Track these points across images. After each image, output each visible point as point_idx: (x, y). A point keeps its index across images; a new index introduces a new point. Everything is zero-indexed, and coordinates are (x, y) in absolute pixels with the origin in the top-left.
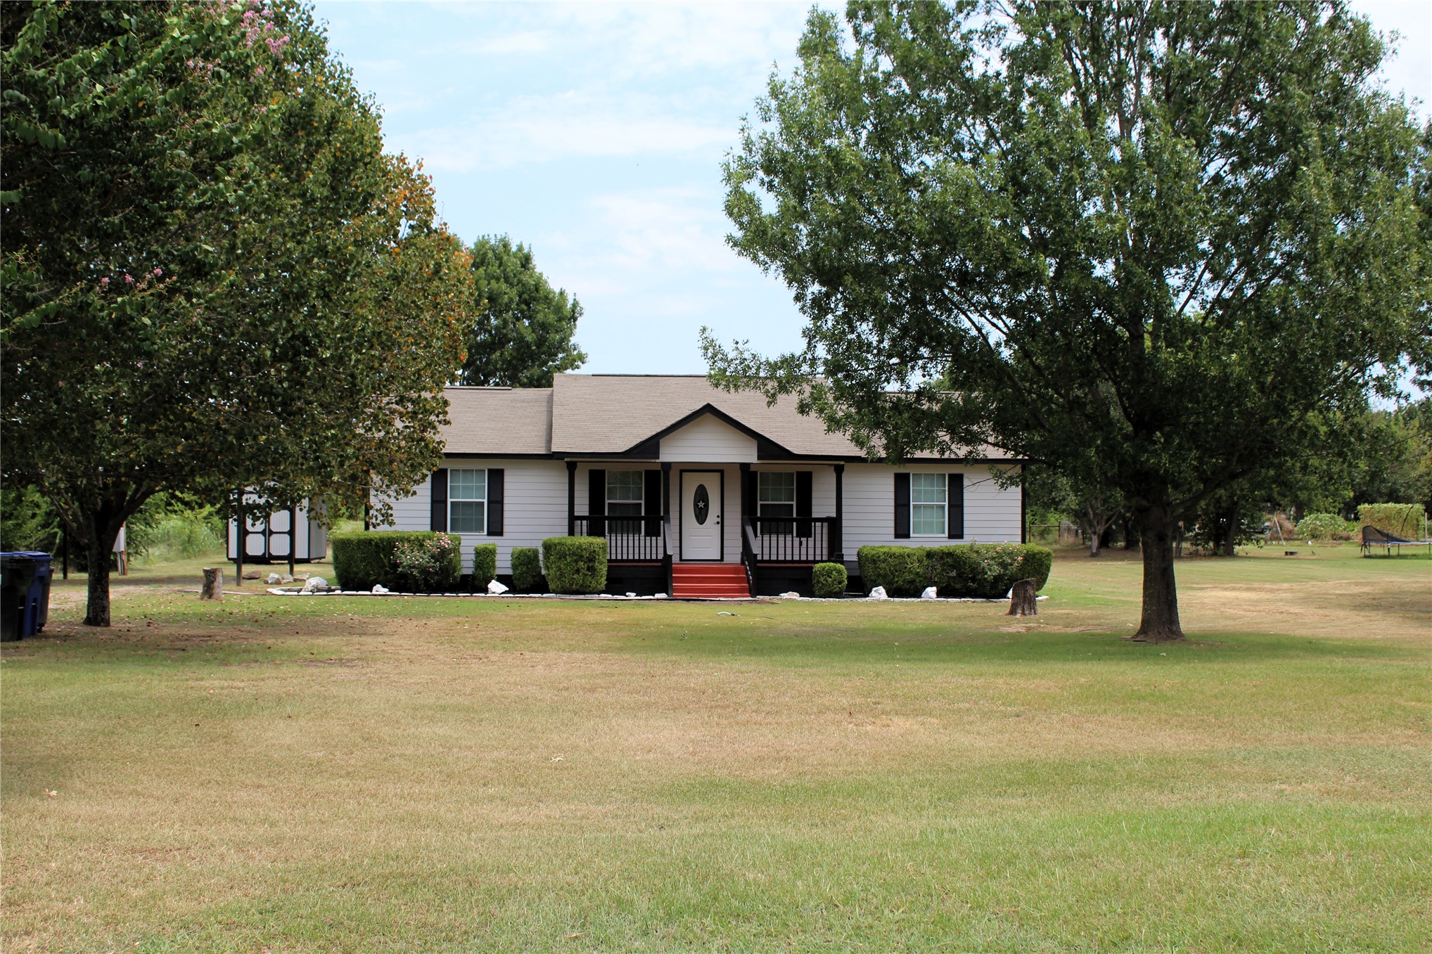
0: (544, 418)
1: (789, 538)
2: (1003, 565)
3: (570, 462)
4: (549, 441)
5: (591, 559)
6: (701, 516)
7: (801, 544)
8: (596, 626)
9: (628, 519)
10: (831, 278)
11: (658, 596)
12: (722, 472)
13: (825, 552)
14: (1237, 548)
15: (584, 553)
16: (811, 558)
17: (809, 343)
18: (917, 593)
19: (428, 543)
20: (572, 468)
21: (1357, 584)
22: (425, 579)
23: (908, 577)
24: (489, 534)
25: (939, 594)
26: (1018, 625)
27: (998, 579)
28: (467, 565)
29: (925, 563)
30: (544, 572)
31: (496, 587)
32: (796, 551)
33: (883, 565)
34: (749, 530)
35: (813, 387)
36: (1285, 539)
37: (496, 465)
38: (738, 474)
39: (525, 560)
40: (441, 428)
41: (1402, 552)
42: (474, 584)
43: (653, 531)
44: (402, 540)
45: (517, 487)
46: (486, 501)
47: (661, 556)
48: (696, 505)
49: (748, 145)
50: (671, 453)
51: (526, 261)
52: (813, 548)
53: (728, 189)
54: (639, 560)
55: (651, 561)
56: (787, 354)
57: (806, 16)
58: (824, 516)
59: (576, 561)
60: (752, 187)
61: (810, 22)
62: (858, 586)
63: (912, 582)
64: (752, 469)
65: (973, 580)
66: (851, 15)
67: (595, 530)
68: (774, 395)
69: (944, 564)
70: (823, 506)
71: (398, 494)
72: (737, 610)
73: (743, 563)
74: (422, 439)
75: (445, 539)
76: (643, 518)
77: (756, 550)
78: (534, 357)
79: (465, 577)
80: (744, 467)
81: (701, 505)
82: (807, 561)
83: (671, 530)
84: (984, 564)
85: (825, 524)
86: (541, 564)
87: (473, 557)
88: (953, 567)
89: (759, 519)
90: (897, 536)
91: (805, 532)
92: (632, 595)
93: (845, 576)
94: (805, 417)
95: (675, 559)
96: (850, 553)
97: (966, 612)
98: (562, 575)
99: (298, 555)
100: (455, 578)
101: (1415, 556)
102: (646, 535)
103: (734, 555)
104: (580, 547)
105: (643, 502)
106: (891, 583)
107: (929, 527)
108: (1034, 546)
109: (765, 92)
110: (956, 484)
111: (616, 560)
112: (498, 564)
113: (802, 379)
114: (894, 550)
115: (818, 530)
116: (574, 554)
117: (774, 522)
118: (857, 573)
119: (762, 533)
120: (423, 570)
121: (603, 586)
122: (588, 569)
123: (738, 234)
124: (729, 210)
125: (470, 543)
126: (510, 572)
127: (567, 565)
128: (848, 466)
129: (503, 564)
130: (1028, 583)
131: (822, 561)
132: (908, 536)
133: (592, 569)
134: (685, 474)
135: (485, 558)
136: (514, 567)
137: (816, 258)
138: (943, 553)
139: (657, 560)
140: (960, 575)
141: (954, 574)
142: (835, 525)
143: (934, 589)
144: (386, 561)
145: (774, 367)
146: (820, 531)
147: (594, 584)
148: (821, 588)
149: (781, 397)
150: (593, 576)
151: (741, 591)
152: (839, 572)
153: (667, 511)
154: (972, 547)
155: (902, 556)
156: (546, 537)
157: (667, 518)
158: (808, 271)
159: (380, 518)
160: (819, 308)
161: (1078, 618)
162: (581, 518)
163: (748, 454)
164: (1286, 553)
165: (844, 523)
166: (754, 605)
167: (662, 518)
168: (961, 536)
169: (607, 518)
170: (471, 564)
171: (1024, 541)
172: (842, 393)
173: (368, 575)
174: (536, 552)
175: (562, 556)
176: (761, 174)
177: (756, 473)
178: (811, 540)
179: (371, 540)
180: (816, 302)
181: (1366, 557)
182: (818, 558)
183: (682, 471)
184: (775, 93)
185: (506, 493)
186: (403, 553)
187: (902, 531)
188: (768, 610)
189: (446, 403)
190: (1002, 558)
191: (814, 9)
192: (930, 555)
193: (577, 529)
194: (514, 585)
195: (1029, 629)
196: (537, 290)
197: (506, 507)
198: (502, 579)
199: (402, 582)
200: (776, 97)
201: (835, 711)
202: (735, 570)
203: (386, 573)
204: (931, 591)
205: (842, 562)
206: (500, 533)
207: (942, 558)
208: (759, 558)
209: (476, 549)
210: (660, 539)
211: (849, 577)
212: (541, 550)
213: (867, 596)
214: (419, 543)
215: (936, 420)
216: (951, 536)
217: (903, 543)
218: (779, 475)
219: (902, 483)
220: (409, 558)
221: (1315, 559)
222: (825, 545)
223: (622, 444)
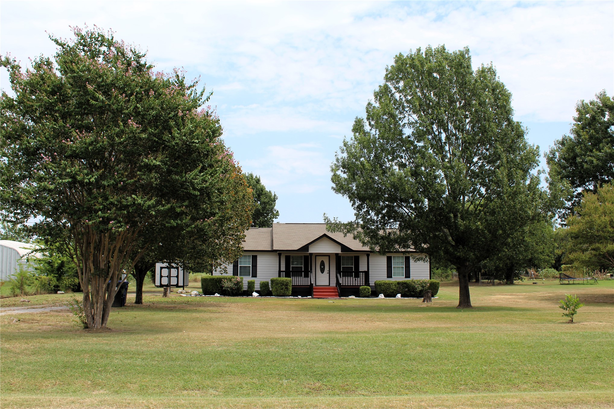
0: (270, 238)
1: (352, 278)
2: (423, 287)
3: (279, 253)
4: (272, 245)
5: (287, 285)
6: (322, 271)
7: (356, 280)
8: (291, 305)
9: (298, 272)
10: (362, 199)
11: (308, 297)
12: (329, 256)
13: (364, 283)
14: (515, 282)
15: (285, 283)
16: (359, 285)
17: (357, 217)
18: (394, 296)
19: (233, 280)
20: (280, 255)
21: (549, 293)
22: (232, 292)
23: (391, 291)
24: (252, 277)
25: (402, 296)
26: (425, 305)
27: (421, 291)
28: (245, 287)
29: (397, 286)
30: (271, 289)
31: (255, 294)
32: (354, 282)
33: (383, 287)
34: (338, 275)
35: (357, 232)
36: (535, 278)
37: (254, 254)
38: (335, 257)
39: (264, 286)
40: (243, 243)
41: (575, 282)
42: (248, 293)
43: (306, 276)
44: (224, 278)
45: (261, 261)
46: (251, 266)
47: (309, 284)
48: (321, 267)
49: (337, 160)
50: (313, 250)
51: (258, 181)
52: (359, 281)
53: (332, 174)
54: (302, 286)
55: (306, 285)
56: (350, 221)
57: (355, 120)
58: (363, 270)
59: (282, 286)
60: (339, 172)
61: (356, 122)
62: (375, 294)
63: (393, 292)
64: (339, 255)
65: (413, 292)
66: (368, 119)
67: (288, 275)
68: (346, 234)
69: (403, 287)
70: (363, 267)
71: (229, 263)
72: (334, 301)
73: (336, 286)
74: (238, 247)
75: (238, 278)
76: (303, 271)
77: (341, 282)
78: (262, 214)
79: (244, 291)
80: (337, 254)
81: (322, 267)
82: (358, 286)
83: (313, 276)
84: (416, 286)
85: (364, 273)
86: (270, 287)
87: (247, 284)
88: (406, 287)
89: (342, 272)
90: (388, 277)
91: (357, 276)
92: (300, 297)
93: (370, 290)
94: (355, 241)
95: (314, 285)
96: (372, 283)
97: (409, 301)
98: (277, 290)
99: (179, 285)
100: (241, 291)
101: (579, 284)
102: (304, 277)
103: (333, 284)
104: (283, 281)
105: (303, 266)
106: (386, 293)
107: (399, 274)
108: (433, 280)
109: (342, 145)
110: (407, 260)
111: (295, 286)
112: (255, 287)
113: (354, 229)
114: (386, 282)
115: (361, 275)
116: (281, 283)
117: (347, 273)
118: (374, 290)
119: (343, 276)
120: (231, 288)
121: (290, 294)
122: (286, 288)
123: (334, 186)
124: (333, 180)
125: (246, 280)
126: (259, 289)
127: (279, 287)
128: (371, 254)
129: (257, 287)
130: (429, 292)
131: (363, 286)
132: (391, 277)
133: (287, 288)
134: (317, 257)
135: (251, 285)
136: (261, 288)
137: (358, 194)
138: (403, 283)
139: (308, 286)
140: (409, 290)
141: (407, 290)
142: (367, 274)
143: (400, 295)
144: (219, 286)
145: (347, 225)
146: (362, 276)
147: (287, 293)
148: (362, 295)
149: (348, 234)
150: (287, 290)
151: (336, 295)
152: (368, 289)
153: (311, 269)
154: (412, 280)
155: (389, 284)
156: (272, 278)
157: (311, 272)
158: (356, 198)
159: (223, 271)
160: (359, 208)
161: (445, 303)
162: (283, 271)
163: (338, 250)
164: (533, 283)
165: (370, 273)
166: (340, 300)
167: (310, 271)
168: (409, 277)
169: (291, 271)
170: (247, 287)
171: (430, 279)
172: (366, 234)
173: (213, 290)
174: (268, 283)
175: (277, 284)
176: (341, 168)
177: (340, 256)
178: (359, 279)
179: (214, 279)
180: (358, 207)
181: (561, 284)
182: (361, 285)
183: (316, 256)
184: (345, 145)
185: (258, 263)
186: (225, 283)
187: (389, 275)
188: (345, 301)
189: (245, 236)
190: (423, 284)
191: (357, 118)
192: (398, 283)
193: (282, 275)
194: (261, 293)
195: (428, 306)
196: (262, 191)
197: (258, 268)
198: (257, 292)
199: (224, 293)
200: (346, 146)
201: (362, 321)
202: (334, 288)
203: (219, 290)
204: (399, 295)
205: (369, 286)
206: (256, 277)
207: (403, 284)
208: (342, 284)
209: (248, 282)
210: (309, 278)
211: (371, 291)
212: (270, 282)
213: (377, 297)
214: (230, 280)
215: (396, 241)
216: (406, 277)
217: (390, 279)
218: (348, 257)
219: (389, 260)
220: (227, 285)
221: (543, 285)
222: (364, 280)
223: (296, 247)
